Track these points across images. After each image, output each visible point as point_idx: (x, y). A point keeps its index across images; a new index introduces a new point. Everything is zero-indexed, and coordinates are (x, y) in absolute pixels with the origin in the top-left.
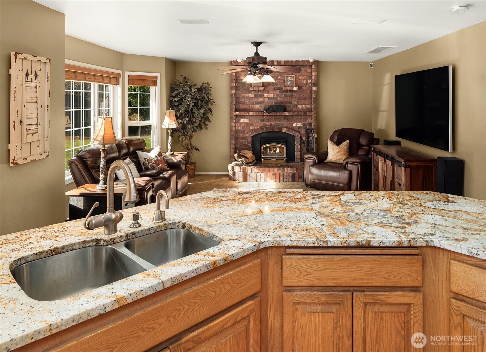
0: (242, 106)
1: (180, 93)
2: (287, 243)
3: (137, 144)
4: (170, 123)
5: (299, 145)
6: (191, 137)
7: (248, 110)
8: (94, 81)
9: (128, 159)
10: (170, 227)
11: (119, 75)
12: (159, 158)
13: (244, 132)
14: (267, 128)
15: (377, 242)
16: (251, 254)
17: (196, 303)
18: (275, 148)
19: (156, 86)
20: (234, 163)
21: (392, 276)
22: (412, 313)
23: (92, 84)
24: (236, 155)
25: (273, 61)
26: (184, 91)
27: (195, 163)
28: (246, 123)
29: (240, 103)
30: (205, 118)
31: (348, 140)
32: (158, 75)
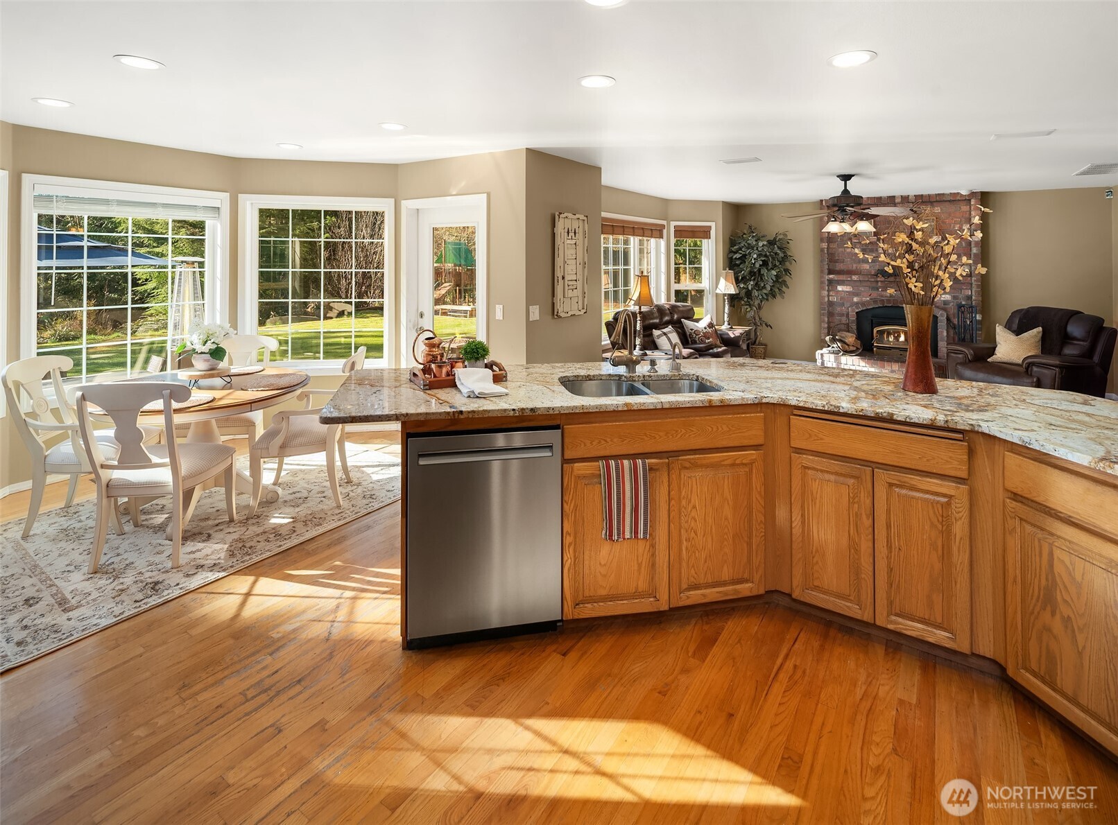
0: (839, 266)
1: (743, 247)
2: (794, 403)
3: (682, 311)
4: (727, 287)
5: (945, 331)
6: (760, 307)
7: (850, 273)
8: (634, 235)
9: (670, 327)
10: (684, 378)
11: (663, 226)
12: (710, 330)
13: (843, 305)
14: (883, 300)
15: (901, 416)
16: (750, 404)
17: (692, 431)
18: (897, 332)
19: (710, 238)
20: (825, 350)
21: (925, 460)
22: (953, 507)
23: (632, 238)
24: (827, 338)
25: (894, 197)
26: (749, 244)
27: (766, 345)
28: (847, 292)
29: (836, 261)
30: (780, 284)
31: (1040, 328)
32: (713, 225)
